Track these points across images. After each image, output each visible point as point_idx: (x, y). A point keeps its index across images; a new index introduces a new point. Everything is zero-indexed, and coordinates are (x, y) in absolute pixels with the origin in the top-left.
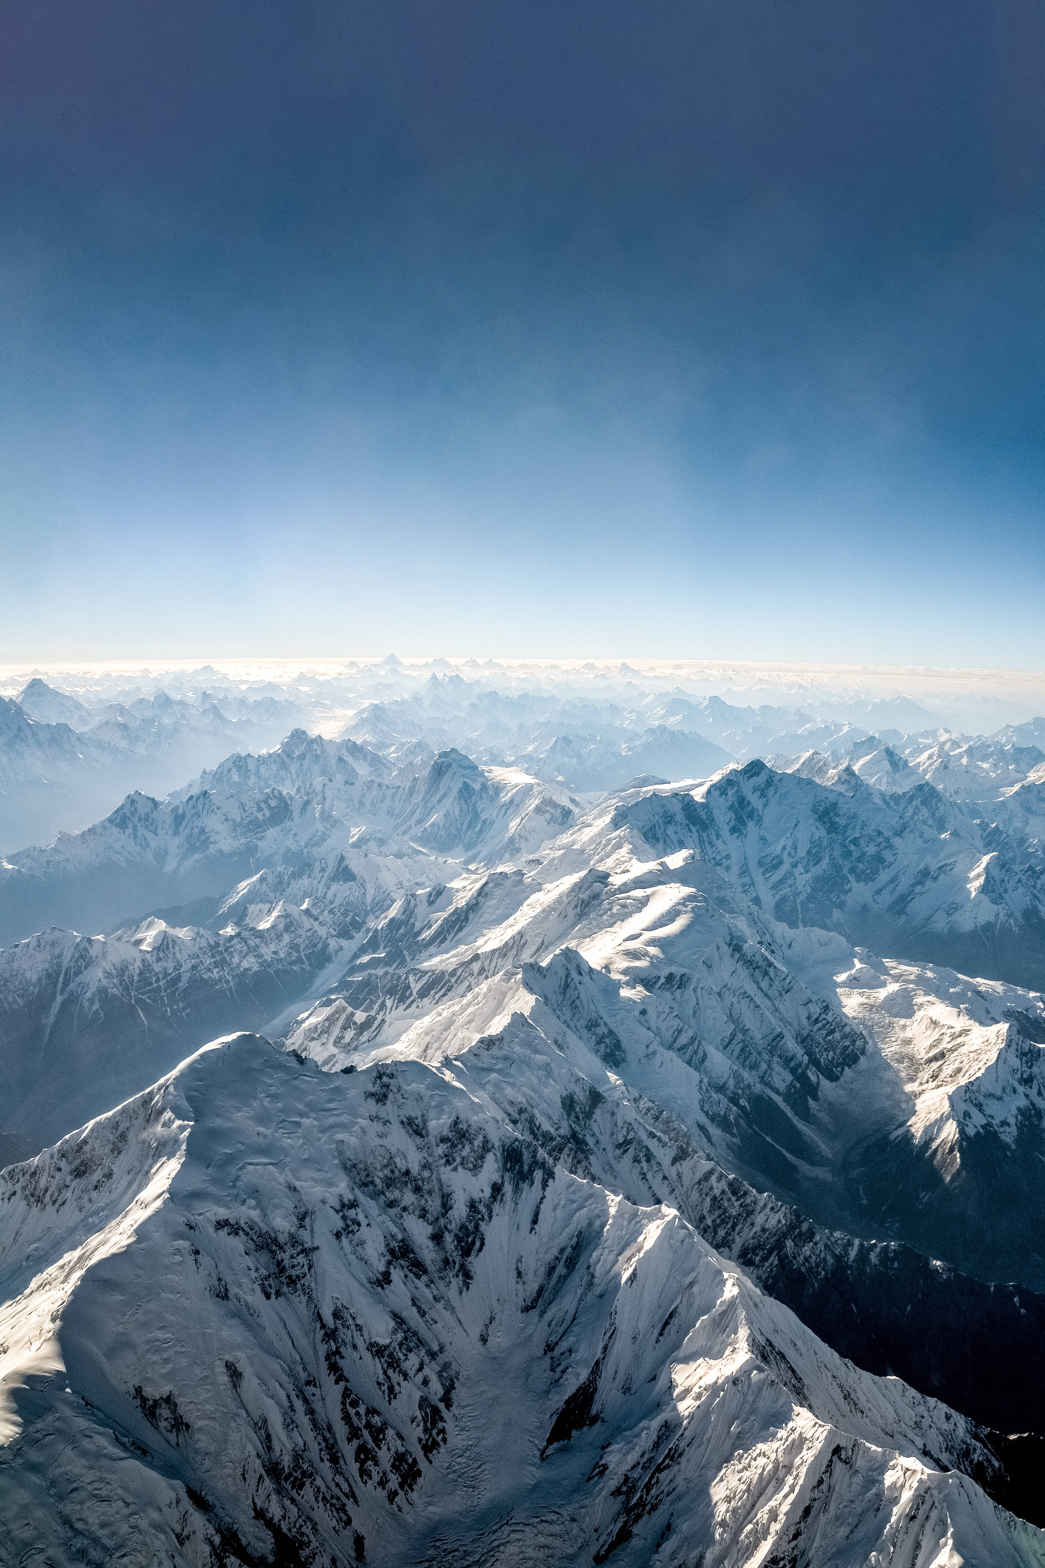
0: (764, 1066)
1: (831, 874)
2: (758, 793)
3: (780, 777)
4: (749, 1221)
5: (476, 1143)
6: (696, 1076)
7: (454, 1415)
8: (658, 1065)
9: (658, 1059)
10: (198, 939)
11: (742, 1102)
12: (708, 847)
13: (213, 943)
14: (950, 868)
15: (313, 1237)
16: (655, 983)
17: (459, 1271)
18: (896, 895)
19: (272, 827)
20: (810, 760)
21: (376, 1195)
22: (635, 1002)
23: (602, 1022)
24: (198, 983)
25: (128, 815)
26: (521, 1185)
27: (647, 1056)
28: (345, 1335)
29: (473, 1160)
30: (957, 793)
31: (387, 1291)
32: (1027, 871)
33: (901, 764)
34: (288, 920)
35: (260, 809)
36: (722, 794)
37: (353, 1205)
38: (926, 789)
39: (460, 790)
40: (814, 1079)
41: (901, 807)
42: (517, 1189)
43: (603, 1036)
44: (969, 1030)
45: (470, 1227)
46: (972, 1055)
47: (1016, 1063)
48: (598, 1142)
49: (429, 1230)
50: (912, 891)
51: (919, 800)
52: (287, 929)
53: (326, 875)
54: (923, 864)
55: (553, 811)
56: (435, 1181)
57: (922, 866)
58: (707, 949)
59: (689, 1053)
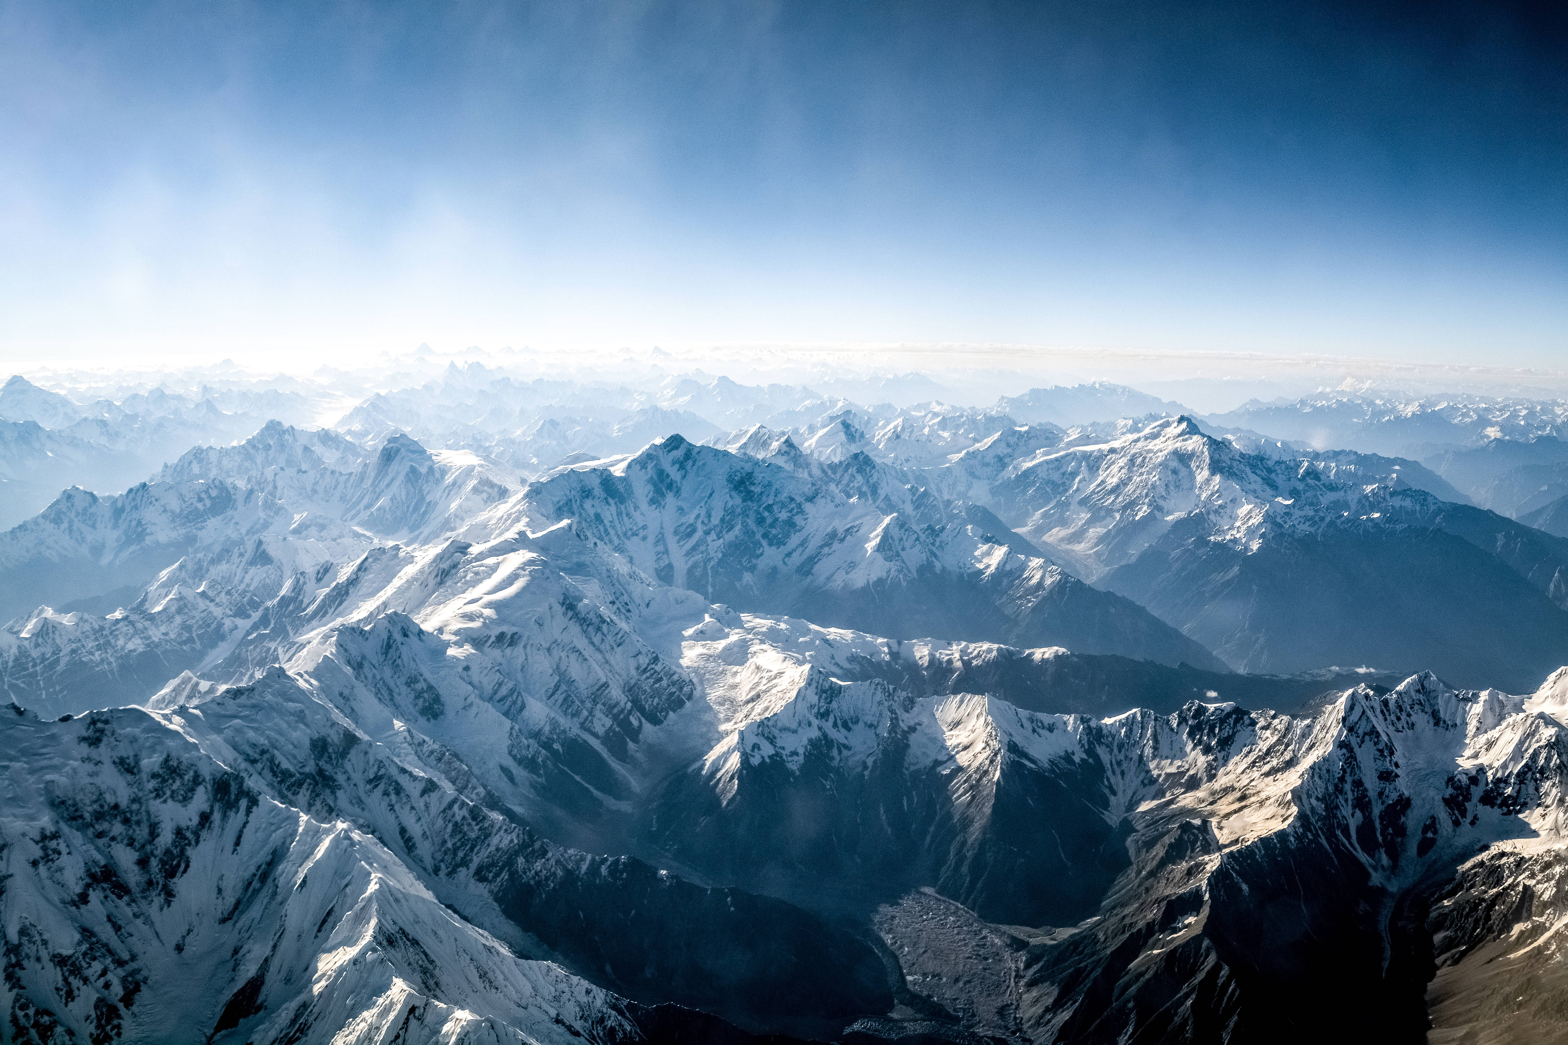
0: (585, 713)
1: (743, 540)
2: (677, 466)
3: (698, 450)
4: (487, 842)
5: (186, 778)
6: (508, 723)
7: (133, 1013)
8: (473, 715)
9: (473, 710)
10: (81, 624)
11: (556, 746)
12: (626, 519)
13: (97, 627)
14: (855, 529)
15: (8, 866)
16: (486, 642)
17: (161, 891)
18: (805, 557)
19: (214, 516)
20: (756, 433)
21: (84, 827)
22: (458, 659)
23: (421, 679)
24: (77, 666)
25: (64, 510)
26: (228, 814)
27: (464, 708)
28: (28, 949)
29: (182, 792)
30: (907, 460)
31: (82, 910)
32: (926, 530)
33: (857, 435)
34: (182, 603)
35: (200, 500)
36: (642, 468)
37: (55, 836)
38: (861, 458)
39: (407, 474)
40: (635, 723)
41: (838, 475)
42: (225, 817)
43: (422, 691)
44: (783, 673)
45: (175, 852)
46: (779, 694)
47: (814, 699)
48: (349, 779)
49: (135, 856)
50: (820, 553)
51: (855, 468)
52: (179, 611)
53: (244, 560)
54: (831, 527)
55: (490, 491)
56: (144, 813)
57: (829, 529)
58: (539, 609)
59: (508, 704)
